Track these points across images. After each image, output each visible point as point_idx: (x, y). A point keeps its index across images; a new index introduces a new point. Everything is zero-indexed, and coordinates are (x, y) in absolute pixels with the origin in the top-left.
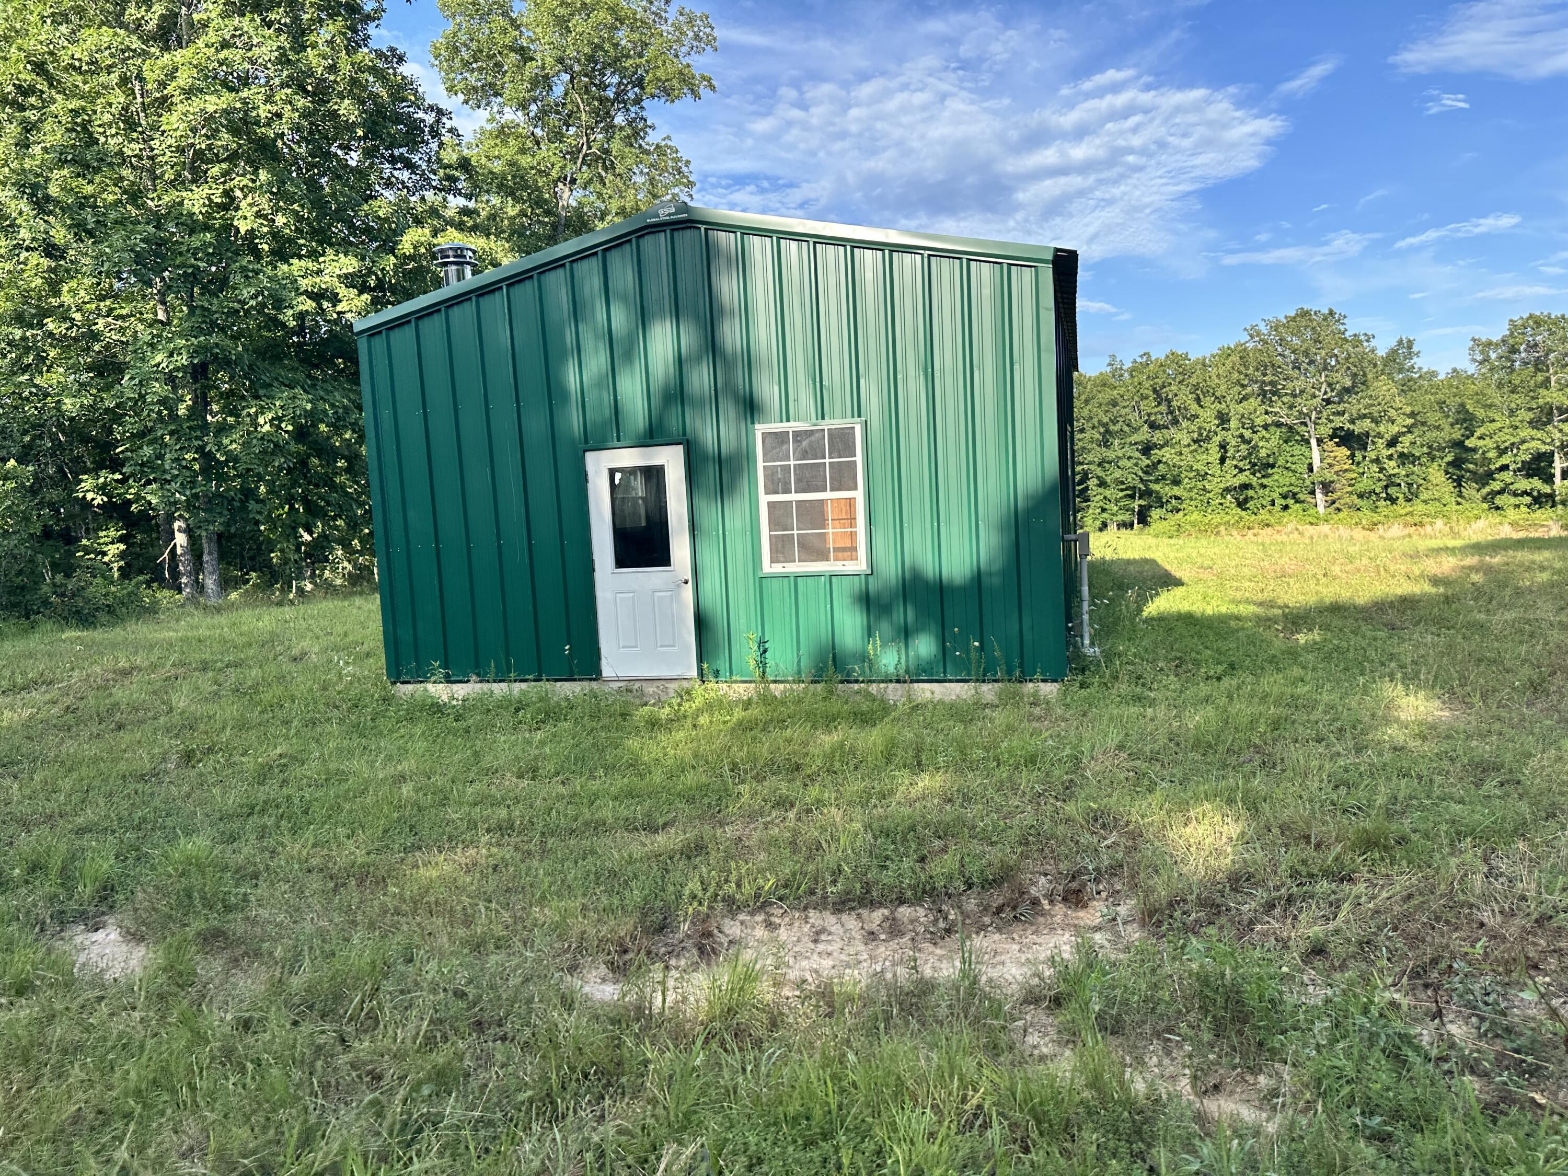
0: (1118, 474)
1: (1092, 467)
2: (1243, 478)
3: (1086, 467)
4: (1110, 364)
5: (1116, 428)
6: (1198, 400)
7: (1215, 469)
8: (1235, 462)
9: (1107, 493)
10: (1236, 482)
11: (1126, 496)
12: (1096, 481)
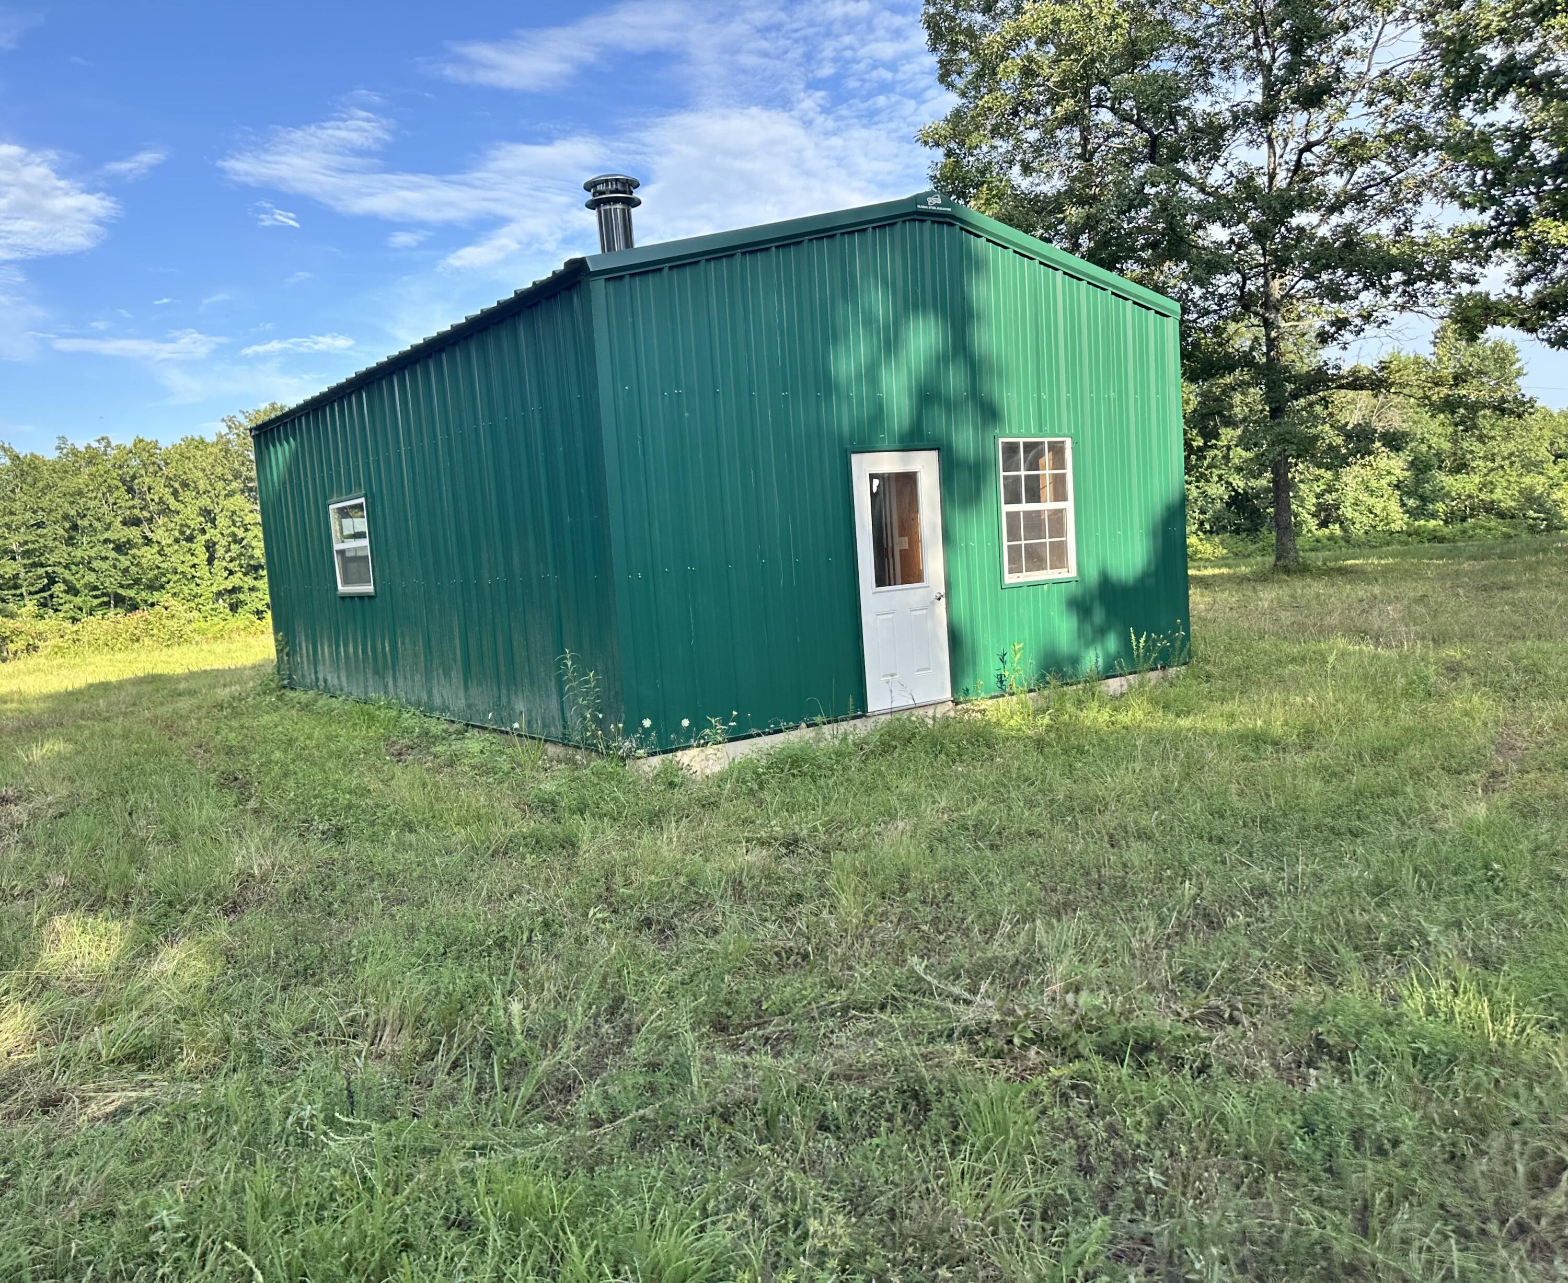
0: (91, 577)
1: (59, 570)
2: (235, 580)
3: (50, 569)
4: (59, 448)
5: (86, 523)
6: (175, 493)
7: (203, 571)
8: (225, 564)
9: (78, 600)
10: (229, 585)
11: (100, 605)
12: (63, 587)
